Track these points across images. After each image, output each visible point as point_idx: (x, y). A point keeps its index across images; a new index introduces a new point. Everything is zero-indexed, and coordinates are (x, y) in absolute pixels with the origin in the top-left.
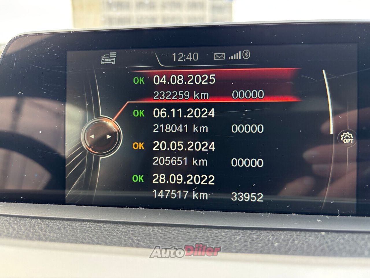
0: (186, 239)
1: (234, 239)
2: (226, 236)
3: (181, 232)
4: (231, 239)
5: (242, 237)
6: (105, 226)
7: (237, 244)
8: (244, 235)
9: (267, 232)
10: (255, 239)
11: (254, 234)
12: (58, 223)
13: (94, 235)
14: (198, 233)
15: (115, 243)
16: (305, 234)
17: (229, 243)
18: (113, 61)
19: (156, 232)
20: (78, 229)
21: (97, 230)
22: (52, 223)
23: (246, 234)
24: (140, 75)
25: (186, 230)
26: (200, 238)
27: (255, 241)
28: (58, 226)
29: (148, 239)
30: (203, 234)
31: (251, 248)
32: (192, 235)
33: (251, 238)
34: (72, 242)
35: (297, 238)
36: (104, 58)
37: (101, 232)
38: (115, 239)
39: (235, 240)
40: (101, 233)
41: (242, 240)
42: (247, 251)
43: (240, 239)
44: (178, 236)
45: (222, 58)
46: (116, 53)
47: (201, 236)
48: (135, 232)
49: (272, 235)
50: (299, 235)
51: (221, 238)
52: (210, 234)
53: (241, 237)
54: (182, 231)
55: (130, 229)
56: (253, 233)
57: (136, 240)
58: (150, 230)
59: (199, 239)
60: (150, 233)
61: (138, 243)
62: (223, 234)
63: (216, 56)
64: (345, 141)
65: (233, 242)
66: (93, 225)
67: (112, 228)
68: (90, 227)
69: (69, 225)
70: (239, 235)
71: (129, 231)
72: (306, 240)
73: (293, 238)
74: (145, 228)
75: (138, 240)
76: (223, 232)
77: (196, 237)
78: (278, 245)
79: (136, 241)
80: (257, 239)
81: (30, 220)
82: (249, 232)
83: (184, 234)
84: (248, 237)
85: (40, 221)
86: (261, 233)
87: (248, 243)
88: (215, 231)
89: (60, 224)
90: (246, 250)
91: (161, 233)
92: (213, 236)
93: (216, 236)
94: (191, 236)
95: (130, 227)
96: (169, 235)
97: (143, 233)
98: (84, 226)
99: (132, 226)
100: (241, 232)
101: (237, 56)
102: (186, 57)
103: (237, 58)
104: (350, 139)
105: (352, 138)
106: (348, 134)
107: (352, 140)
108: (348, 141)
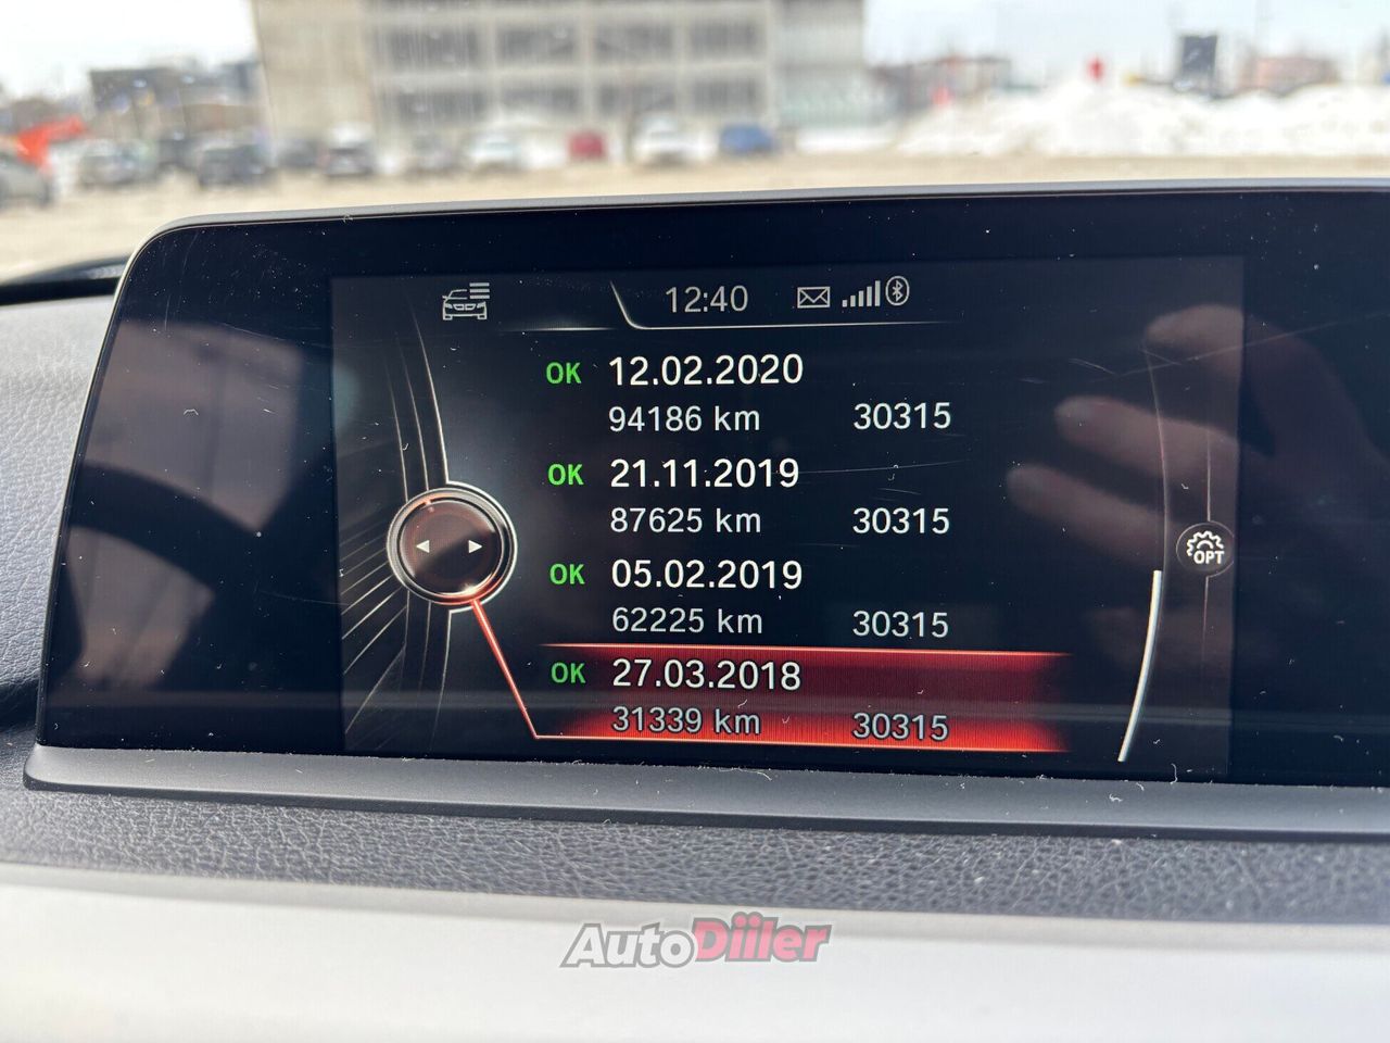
0: (724, 865)
1: (861, 864)
2: (838, 855)
3: (708, 842)
4: (850, 865)
5: (885, 856)
6: (481, 828)
7: (868, 882)
8: (887, 852)
9: (957, 842)
10: (919, 865)
11: (918, 846)
12: (341, 819)
13: (456, 859)
14: (755, 845)
15: (522, 884)
16: (1064, 846)
17: (845, 877)
18: (481, 310)
19: (634, 842)
20: (406, 839)
21: (462, 841)
22: (326, 821)
23: (895, 847)
25: (720, 835)
26: (764, 861)
27: (920, 872)
28: (344, 829)
29: (614, 868)
30: (770, 849)
31: (906, 892)
32: (740, 852)
33: (907, 861)
34: (399, 884)
35: (1040, 859)
36: (450, 302)
37: (475, 849)
38: (520, 872)
39: (860, 868)
40: (475, 852)
41: (884, 867)
42: (895, 904)
43: (877, 863)
44: (700, 858)
45: (820, 302)
46: (488, 284)
47: (765, 857)
48: (573, 846)
49: (971, 851)
50: (1048, 850)
51: (822, 863)
52: (791, 849)
53: (881, 857)
54: (710, 838)
55: (558, 837)
56: (914, 843)
57: (579, 870)
58: (618, 840)
59: (760, 865)
60: (618, 848)
61: (588, 883)
62: (828, 848)
63: (802, 296)
64: (1200, 557)
65: (857, 873)
66: (447, 824)
67: (504, 833)
68: (440, 833)
69: (377, 827)
70: (876, 850)
71: (555, 842)
72: (1066, 866)
73: (1029, 859)
74: (600, 831)
75: (586, 871)
76: (827, 842)
77: (750, 860)
78: (982, 883)
79: (579, 875)
80: (924, 862)
81: (258, 812)
82: (903, 839)
83: (717, 850)
84: (900, 857)
85: (288, 814)
86: (939, 845)
87: (901, 877)
88: (806, 839)
89: (349, 823)
90: (892, 899)
91: (649, 848)
92: (798, 856)
93: (807, 856)
94: (737, 856)
95: (556, 831)
96: (674, 854)
97: (598, 849)
98: (420, 830)
99: (561, 826)
100: (880, 840)
101: (870, 297)
102: (710, 298)
103: (869, 304)
104: (1214, 550)
105: (1219, 549)
106: (1207, 538)
107: (1220, 553)
108: (1209, 557)
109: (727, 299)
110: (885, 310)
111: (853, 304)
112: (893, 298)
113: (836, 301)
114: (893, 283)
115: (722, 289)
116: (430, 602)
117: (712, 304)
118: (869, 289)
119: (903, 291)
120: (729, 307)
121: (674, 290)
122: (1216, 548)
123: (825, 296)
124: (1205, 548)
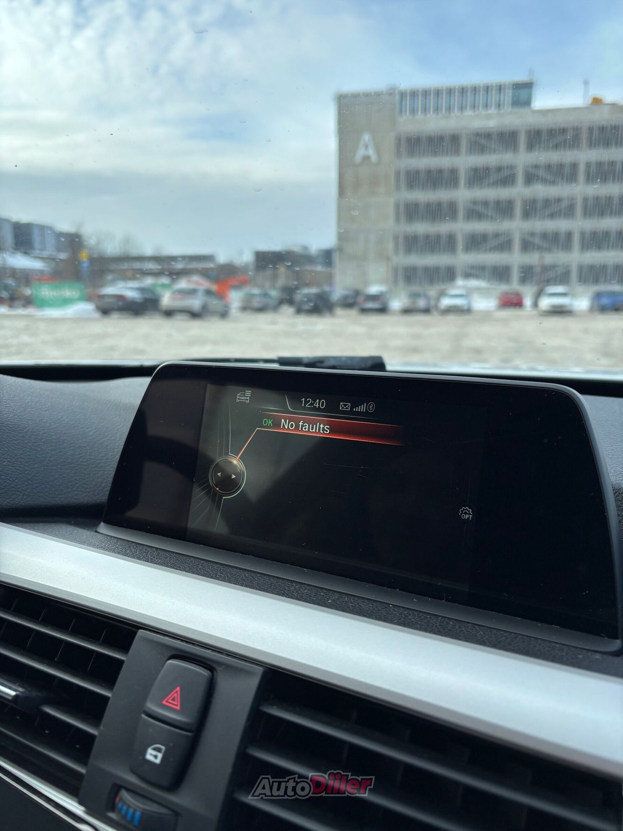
18: (247, 400)
19: (243, 574)
20: (181, 561)
24: (269, 417)
29: (229, 577)
36: (240, 396)
45: (347, 408)
46: (251, 392)
48: (224, 571)
49: (340, 598)
58: (239, 573)
60: (236, 574)
63: (342, 406)
64: (463, 516)
68: (191, 561)
80: (321, 596)
89: (169, 556)
95: (225, 568)
101: (362, 408)
102: (314, 403)
103: (362, 411)
104: (469, 514)
105: (471, 515)
106: (467, 509)
107: (471, 516)
108: (467, 517)
109: (319, 404)
110: (366, 413)
111: (357, 410)
112: (369, 409)
113: (352, 408)
114: (370, 405)
115: (318, 400)
116: (218, 493)
117: (314, 405)
118: (362, 406)
119: (373, 407)
120: (319, 407)
121: (304, 399)
122: (470, 514)
123: (349, 406)
124: (466, 513)
